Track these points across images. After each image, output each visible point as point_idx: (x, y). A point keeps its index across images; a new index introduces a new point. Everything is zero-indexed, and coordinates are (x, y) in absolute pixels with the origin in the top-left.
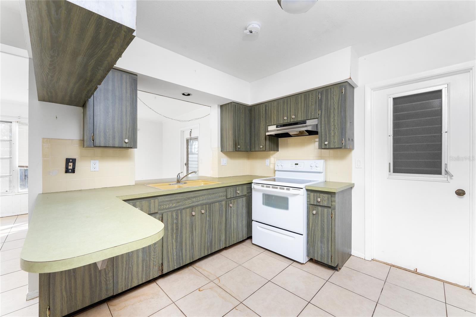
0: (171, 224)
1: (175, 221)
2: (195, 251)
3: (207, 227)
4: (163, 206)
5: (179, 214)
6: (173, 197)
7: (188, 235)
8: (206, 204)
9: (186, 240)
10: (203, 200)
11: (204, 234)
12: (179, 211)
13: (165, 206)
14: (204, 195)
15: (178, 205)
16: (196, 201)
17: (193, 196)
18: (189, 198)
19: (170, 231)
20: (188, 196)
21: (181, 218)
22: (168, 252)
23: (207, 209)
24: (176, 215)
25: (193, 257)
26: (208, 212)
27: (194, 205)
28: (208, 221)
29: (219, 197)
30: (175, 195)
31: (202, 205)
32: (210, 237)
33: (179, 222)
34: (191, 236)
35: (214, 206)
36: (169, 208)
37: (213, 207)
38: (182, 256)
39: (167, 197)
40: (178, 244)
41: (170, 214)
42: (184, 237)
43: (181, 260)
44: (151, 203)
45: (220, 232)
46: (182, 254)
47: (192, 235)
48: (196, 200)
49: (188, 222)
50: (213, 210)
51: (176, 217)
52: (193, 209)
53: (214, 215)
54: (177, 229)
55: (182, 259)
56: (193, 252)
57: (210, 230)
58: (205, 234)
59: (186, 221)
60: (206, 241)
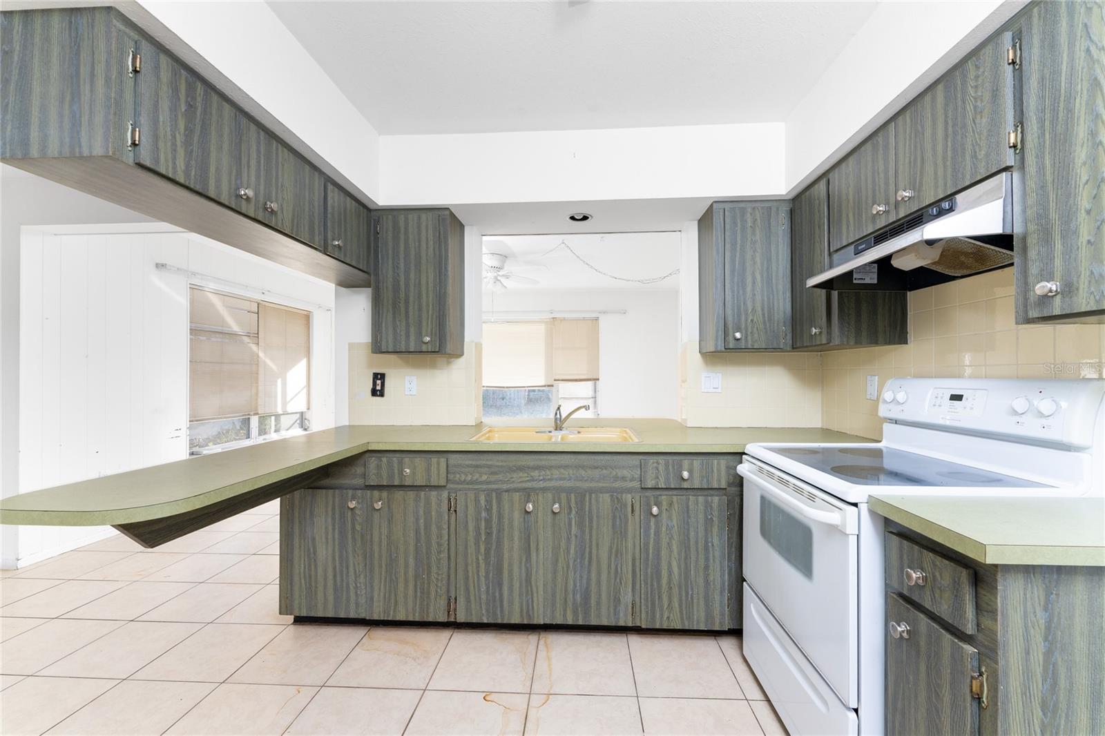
0: (474, 519)
1: (484, 514)
2: (535, 599)
3: (572, 551)
4: (458, 476)
5: (494, 501)
6: (483, 460)
7: (516, 555)
8: (569, 491)
9: (510, 565)
10: (561, 479)
11: (563, 568)
12: (494, 494)
13: (463, 478)
14: (566, 467)
15: (493, 478)
16: (541, 478)
17: (531, 464)
18: (521, 469)
19: (471, 533)
20: (520, 463)
21: (499, 512)
22: (467, 578)
23: (573, 505)
24: (487, 501)
25: (531, 612)
26: (574, 512)
27: (536, 486)
28: (576, 536)
29: (616, 481)
30: (486, 456)
31: (558, 491)
32: (581, 580)
33: (495, 519)
34: (524, 560)
35: (593, 501)
36: (471, 482)
37: (590, 503)
38: (501, 601)
39: (470, 456)
40: (491, 568)
41: (471, 495)
42: (506, 556)
43: (499, 609)
44: (431, 465)
45: (616, 579)
46: (501, 595)
47: (527, 560)
48: (539, 476)
49: (516, 523)
50: (590, 512)
51: (485, 506)
52: (529, 495)
53: (595, 527)
54: (489, 534)
55: (502, 606)
56: (530, 601)
57: (581, 562)
58: (565, 569)
59: (511, 520)
60: (571, 587)
